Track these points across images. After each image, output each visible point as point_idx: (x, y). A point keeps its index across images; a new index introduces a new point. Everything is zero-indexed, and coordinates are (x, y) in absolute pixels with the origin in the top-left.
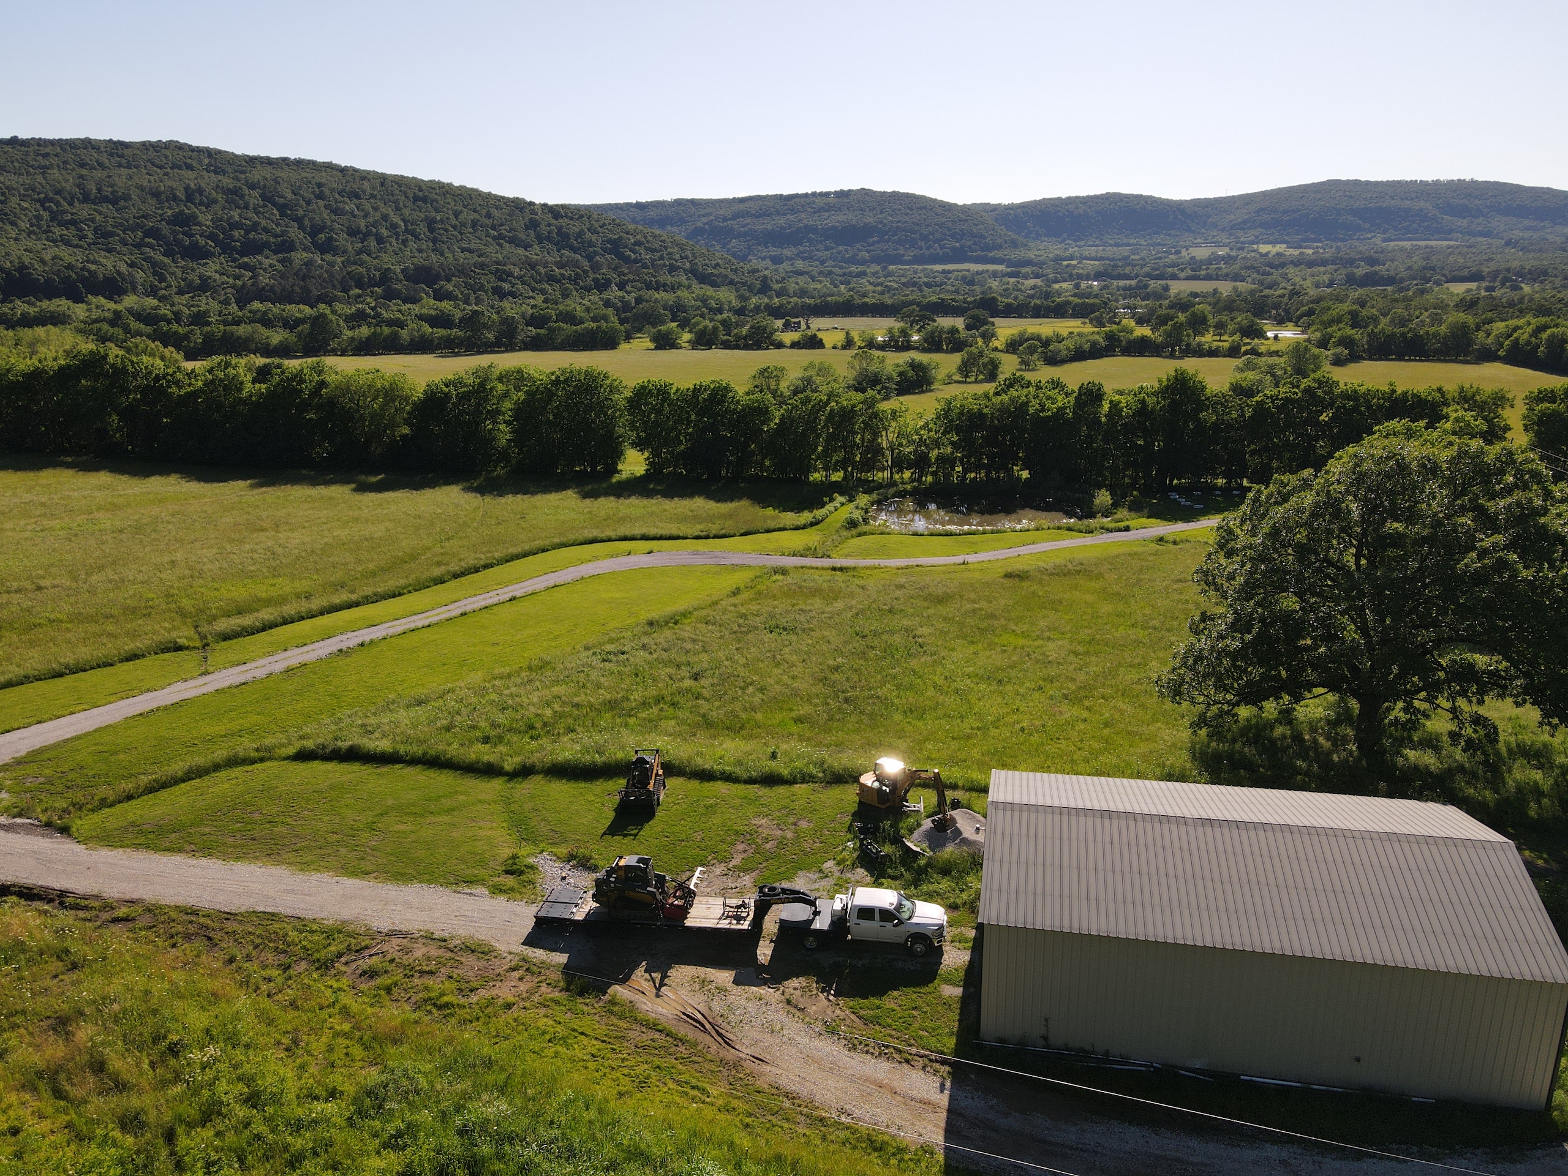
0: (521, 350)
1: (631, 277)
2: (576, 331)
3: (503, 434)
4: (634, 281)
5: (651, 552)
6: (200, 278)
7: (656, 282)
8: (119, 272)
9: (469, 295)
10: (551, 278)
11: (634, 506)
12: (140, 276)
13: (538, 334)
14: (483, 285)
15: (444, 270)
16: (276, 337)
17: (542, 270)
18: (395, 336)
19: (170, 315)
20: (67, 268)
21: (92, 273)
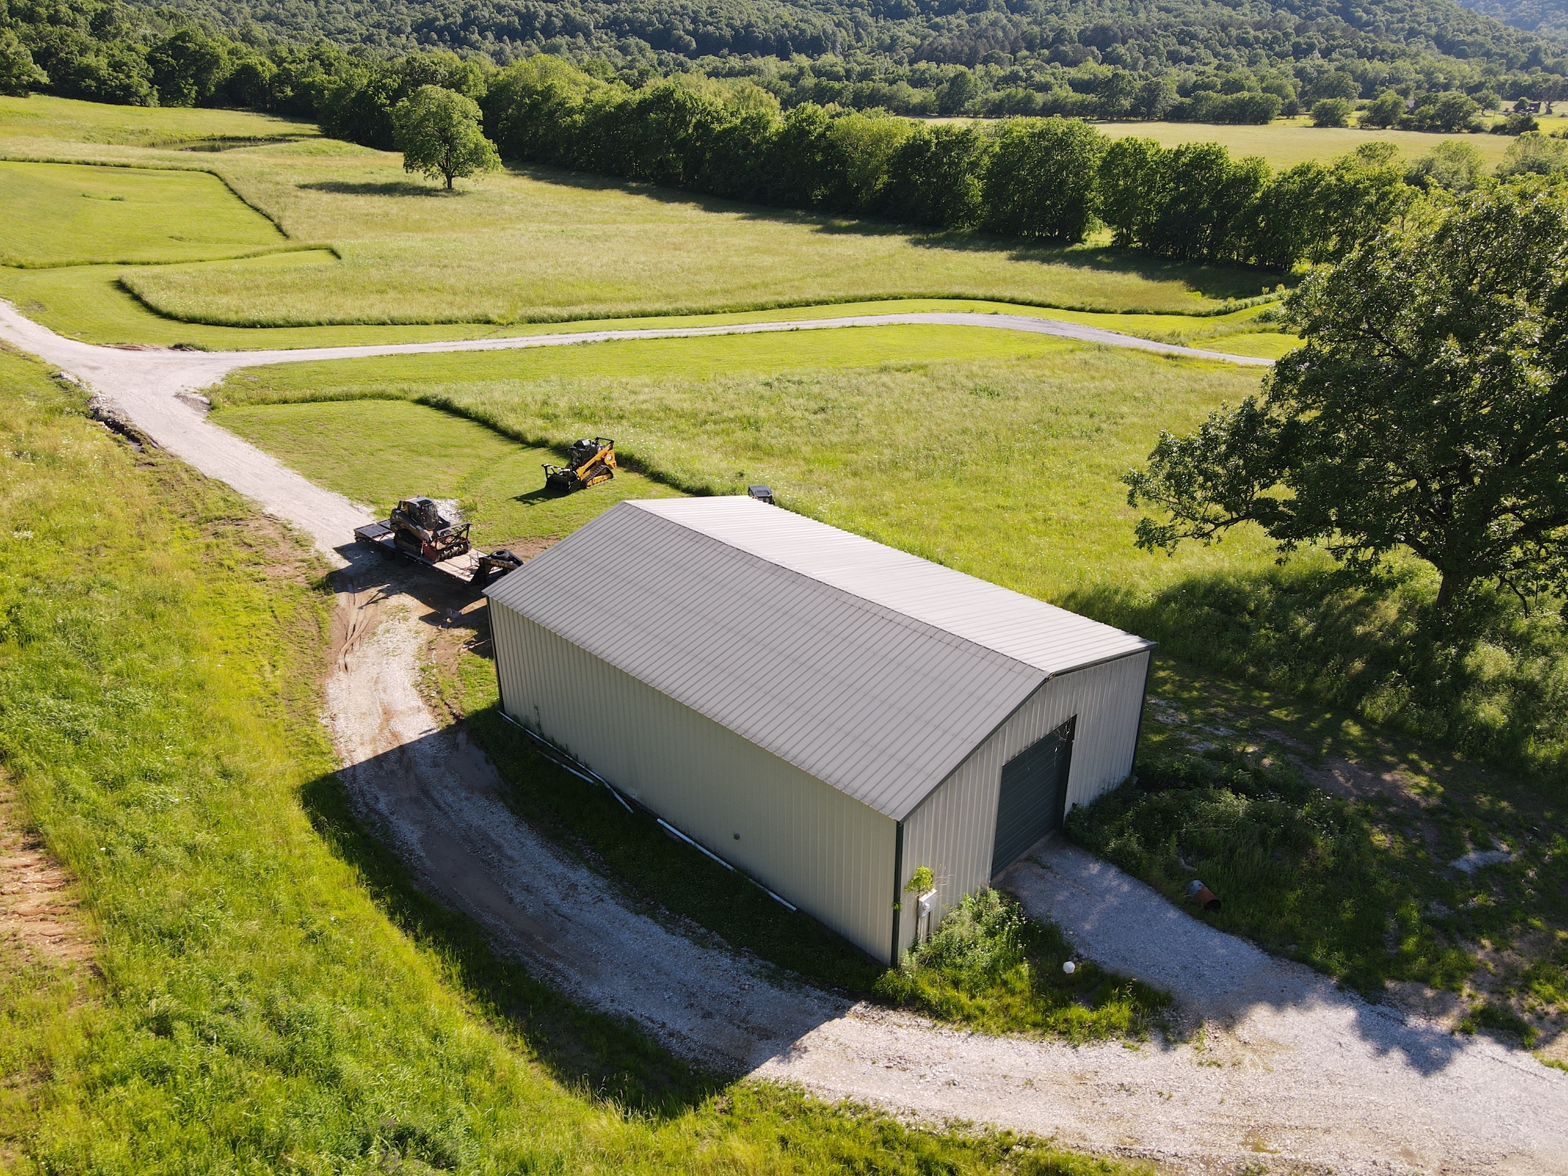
2: (1225, 102)
3: (975, 187)
5: (995, 313)
13: (1182, 103)
14: (1157, 48)
15: (1122, 31)
16: (917, 96)
19: (842, 72)
20: (783, 27)
21: (802, 32)
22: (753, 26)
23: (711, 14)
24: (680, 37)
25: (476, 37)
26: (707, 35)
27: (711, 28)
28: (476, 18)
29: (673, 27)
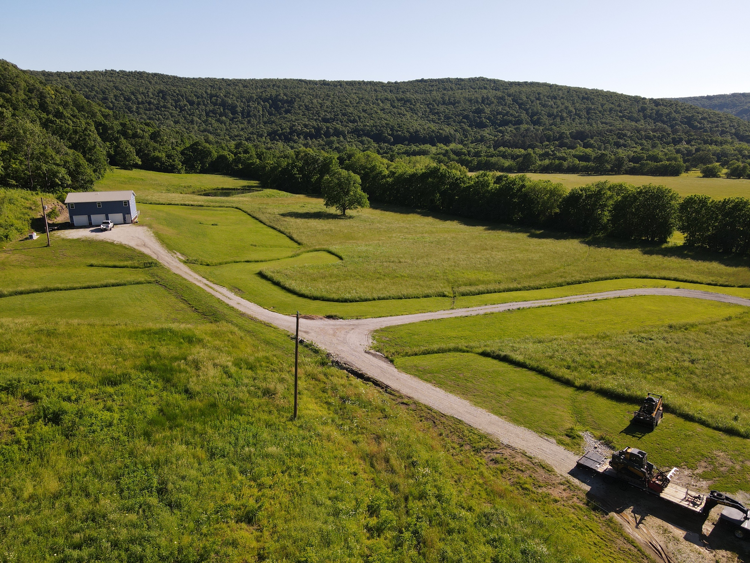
0: (624, 174)
1: (695, 137)
2: (656, 166)
3: (606, 216)
4: (697, 139)
5: (678, 288)
6: (481, 136)
7: (711, 140)
8: (450, 134)
9: (601, 145)
10: (648, 138)
11: (674, 262)
12: (458, 135)
13: (635, 166)
14: (609, 141)
15: (590, 133)
16: (507, 163)
17: (643, 133)
18: (561, 165)
19: (466, 152)
20: (432, 132)
21: (441, 134)
22: (418, 132)
23: (399, 127)
24: (386, 137)
25: (296, 137)
26: (399, 136)
27: (400, 133)
28: (296, 130)
29: (383, 132)
